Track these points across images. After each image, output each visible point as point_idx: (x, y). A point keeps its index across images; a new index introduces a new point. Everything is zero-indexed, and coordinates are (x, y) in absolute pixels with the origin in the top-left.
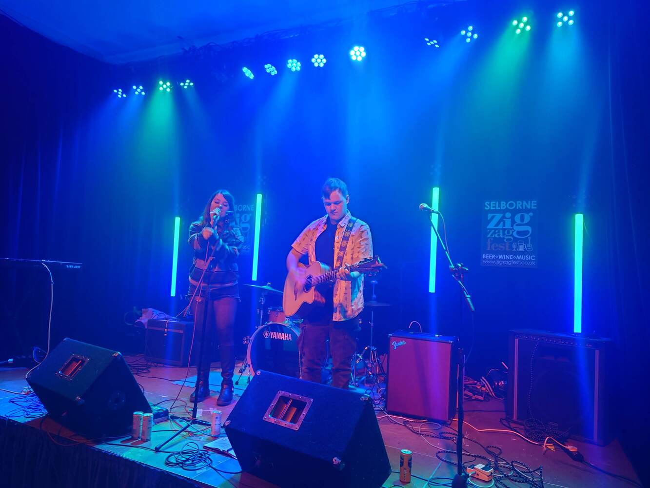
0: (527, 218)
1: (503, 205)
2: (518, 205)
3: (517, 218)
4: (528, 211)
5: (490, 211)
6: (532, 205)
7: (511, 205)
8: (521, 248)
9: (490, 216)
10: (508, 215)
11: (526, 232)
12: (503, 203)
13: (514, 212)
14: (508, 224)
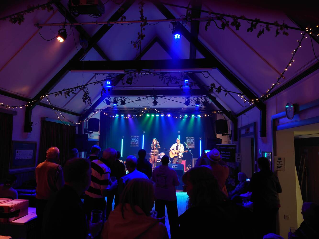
0: (193, 140)
1: (189, 138)
2: (191, 138)
3: (191, 140)
4: (193, 139)
5: (187, 139)
6: (194, 138)
7: (190, 138)
8: (192, 145)
9: (187, 140)
10: (190, 139)
11: (193, 142)
12: (189, 137)
13: (191, 139)
14: (190, 141)
